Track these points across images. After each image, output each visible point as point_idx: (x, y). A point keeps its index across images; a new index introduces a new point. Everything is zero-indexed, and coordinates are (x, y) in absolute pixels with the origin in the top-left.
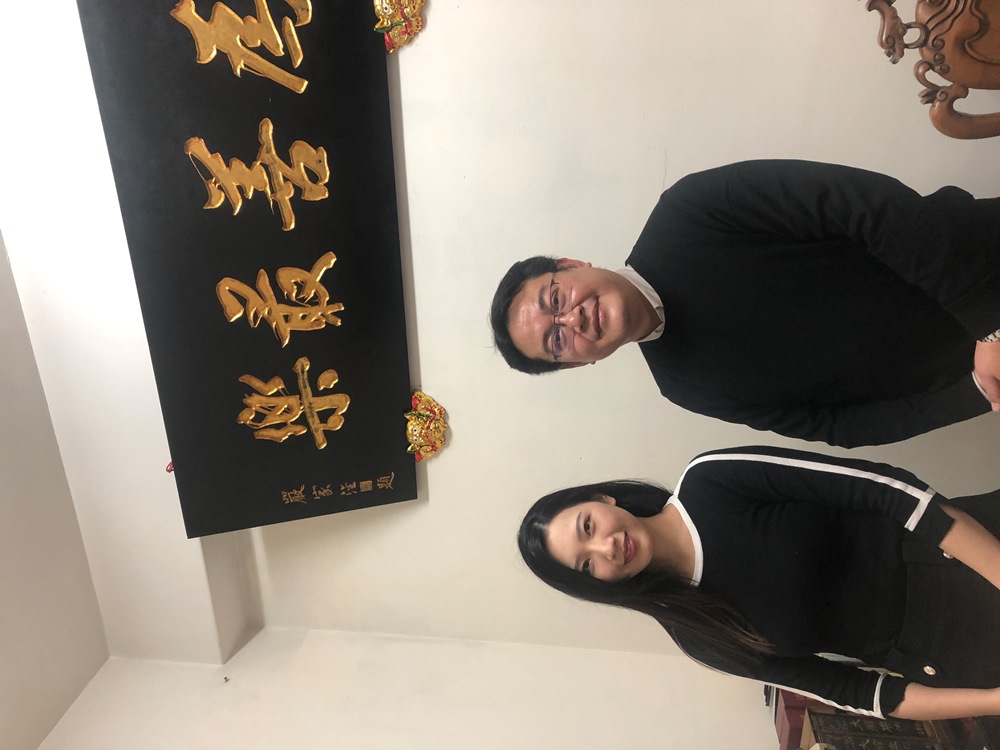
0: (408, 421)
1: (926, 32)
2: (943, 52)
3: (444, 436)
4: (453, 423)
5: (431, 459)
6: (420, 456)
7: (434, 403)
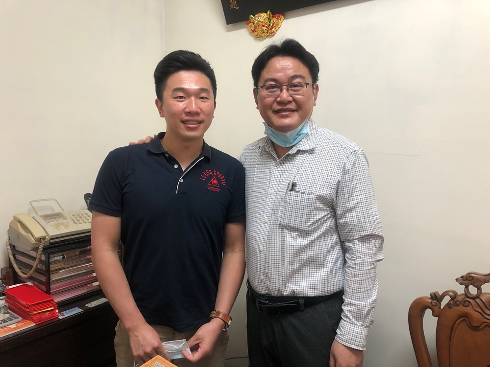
0: (266, 13)
1: (474, 298)
2: (461, 306)
3: (260, 36)
5: (247, 29)
6: (248, 24)
7: (277, 28)
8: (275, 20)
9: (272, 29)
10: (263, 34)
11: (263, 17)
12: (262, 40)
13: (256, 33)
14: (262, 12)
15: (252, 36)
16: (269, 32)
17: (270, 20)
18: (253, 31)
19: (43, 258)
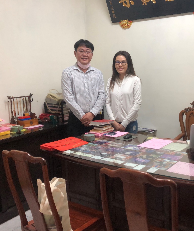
0: (127, 20)
3: (124, 28)
4: (127, 30)
5: (120, 25)
6: (120, 23)
7: (130, 25)
8: (129, 23)
9: (129, 25)
10: (126, 28)
11: (125, 22)
12: (125, 29)
13: (123, 27)
14: (125, 20)
15: (122, 28)
16: (128, 26)
17: (128, 23)
18: (122, 26)
19: (60, 106)
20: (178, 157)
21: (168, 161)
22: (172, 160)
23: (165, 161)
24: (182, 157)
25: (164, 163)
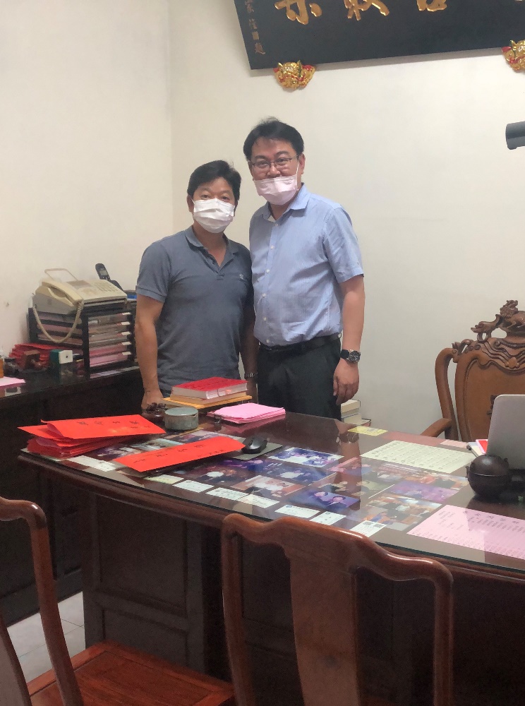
0: (296, 62)
2: (474, 350)
3: (289, 87)
4: (298, 92)
5: (275, 78)
6: (276, 72)
7: (308, 79)
8: (305, 71)
9: (303, 78)
10: (293, 86)
11: (293, 67)
12: (291, 91)
13: (284, 83)
14: (292, 61)
15: (281, 85)
16: (300, 83)
17: (301, 71)
18: (281, 81)
20: (444, 490)
21: (413, 502)
22: (424, 500)
23: (403, 502)
24: (456, 492)
25: (402, 508)
